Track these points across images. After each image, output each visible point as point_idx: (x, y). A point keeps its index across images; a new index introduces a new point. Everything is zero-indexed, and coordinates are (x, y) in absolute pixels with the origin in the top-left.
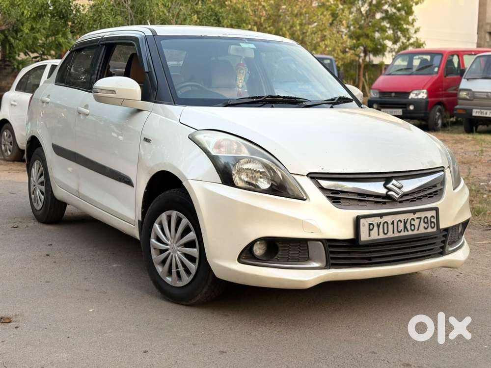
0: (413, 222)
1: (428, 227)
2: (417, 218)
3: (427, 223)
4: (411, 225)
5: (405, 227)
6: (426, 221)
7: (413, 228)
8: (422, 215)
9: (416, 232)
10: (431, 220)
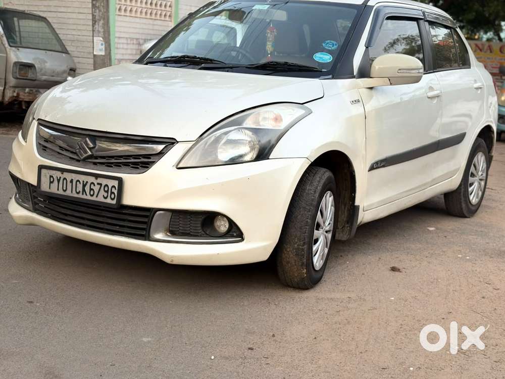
0: (92, 187)
1: (107, 196)
2: (98, 184)
3: (107, 192)
4: (91, 189)
5: (84, 190)
6: (106, 189)
7: (92, 193)
8: (104, 182)
9: (94, 198)
10: (111, 190)
